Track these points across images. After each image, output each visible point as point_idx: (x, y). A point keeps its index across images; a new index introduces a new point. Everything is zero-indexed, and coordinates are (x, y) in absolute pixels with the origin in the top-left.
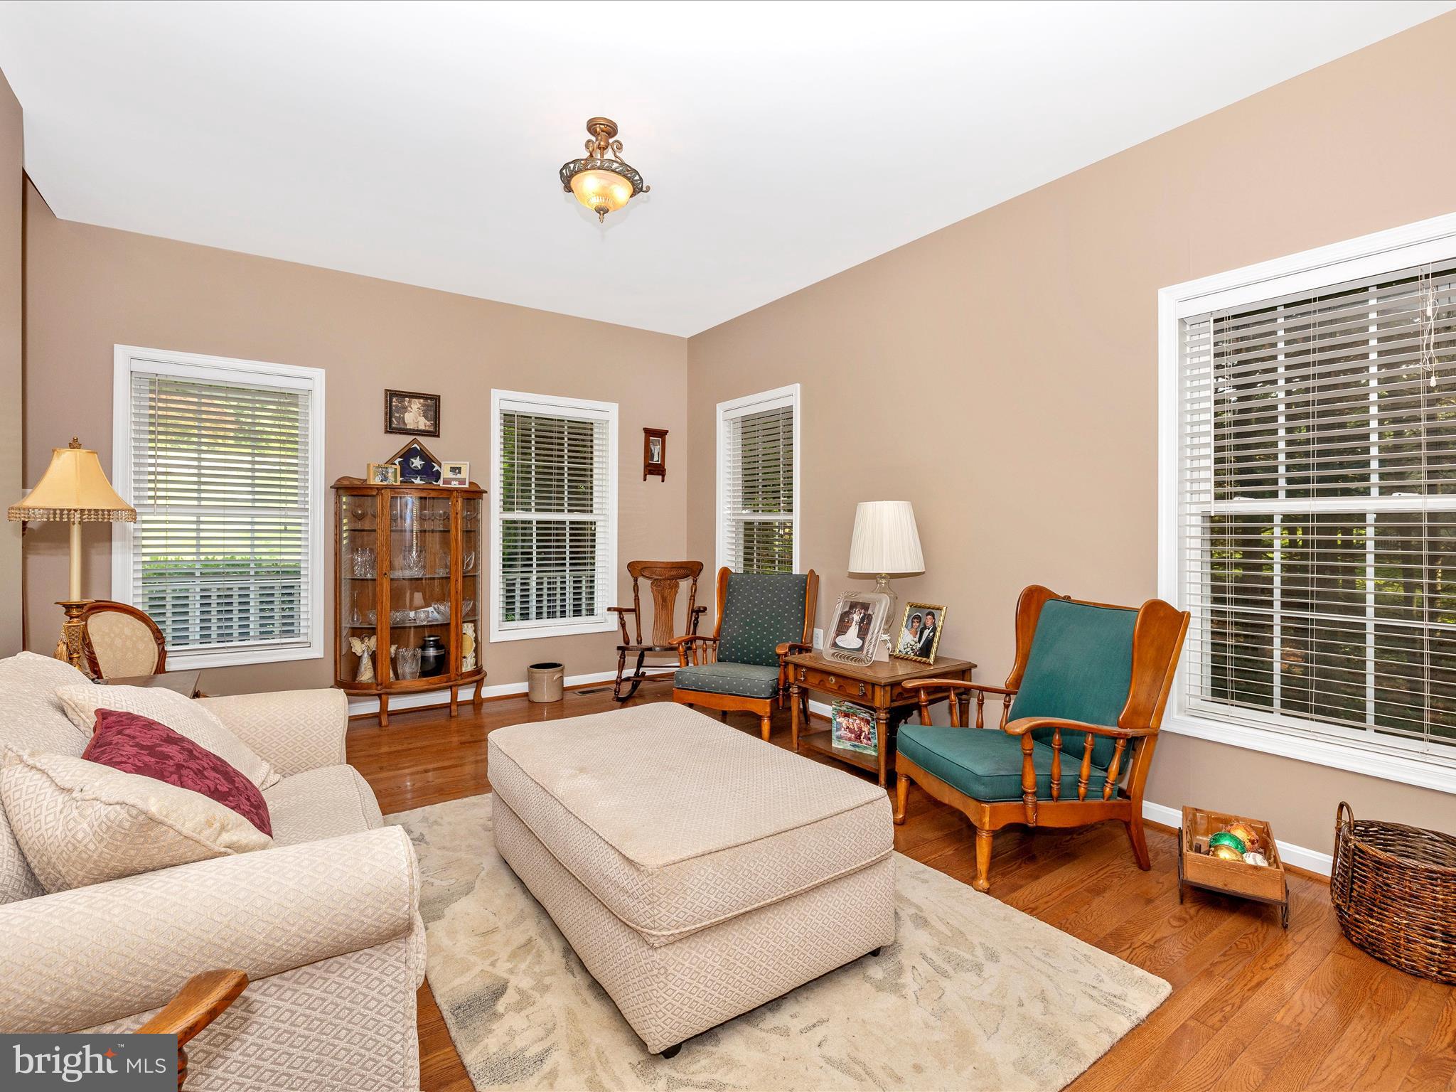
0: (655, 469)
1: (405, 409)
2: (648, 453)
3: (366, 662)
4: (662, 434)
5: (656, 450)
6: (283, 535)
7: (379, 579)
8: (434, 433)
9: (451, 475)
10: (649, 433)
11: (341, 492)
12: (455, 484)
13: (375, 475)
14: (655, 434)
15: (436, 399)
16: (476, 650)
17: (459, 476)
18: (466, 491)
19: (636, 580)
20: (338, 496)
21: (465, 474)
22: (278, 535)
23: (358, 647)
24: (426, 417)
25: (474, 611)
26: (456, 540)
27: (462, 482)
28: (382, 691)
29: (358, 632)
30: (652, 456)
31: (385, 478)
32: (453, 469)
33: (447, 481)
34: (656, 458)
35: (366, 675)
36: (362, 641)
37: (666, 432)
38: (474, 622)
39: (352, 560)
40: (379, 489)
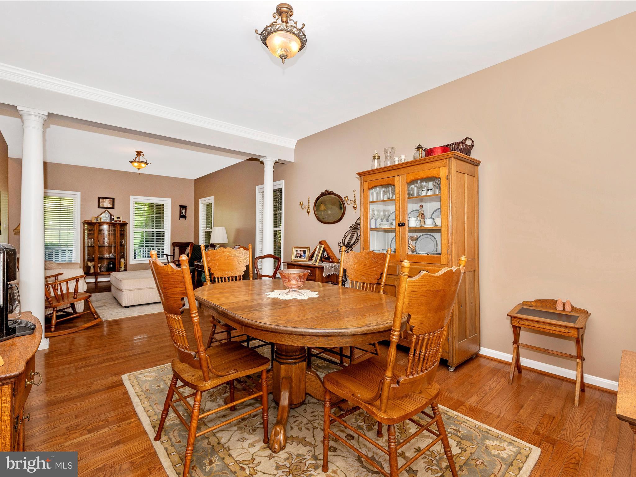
0: (183, 216)
1: (104, 202)
2: (181, 212)
3: (92, 268)
4: (186, 207)
5: (184, 211)
6: (68, 235)
7: (95, 246)
8: (113, 208)
9: (117, 219)
10: (181, 206)
11: (85, 224)
12: (118, 222)
13: (94, 219)
14: (183, 207)
15: (113, 199)
16: (125, 266)
17: (119, 220)
18: (121, 223)
19: (174, 248)
20: (84, 225)
21: (121, 219)
22: (67, 235)
23: (90, 264)
24: (110, 204)
25: (124, 255)
26: (118, 236)
27: (120, 221)
28: (96, 275)
29: (89, 260)
30: (182, 213)
31: (97, 220)
32: (117, 218)
33: (116, 221)
34: (183, 214)
35: (92, 271)
36: (91, 263)
37: (187, 206)
38: (124, 258)
39: (88, 241)
40: (95, 223)
